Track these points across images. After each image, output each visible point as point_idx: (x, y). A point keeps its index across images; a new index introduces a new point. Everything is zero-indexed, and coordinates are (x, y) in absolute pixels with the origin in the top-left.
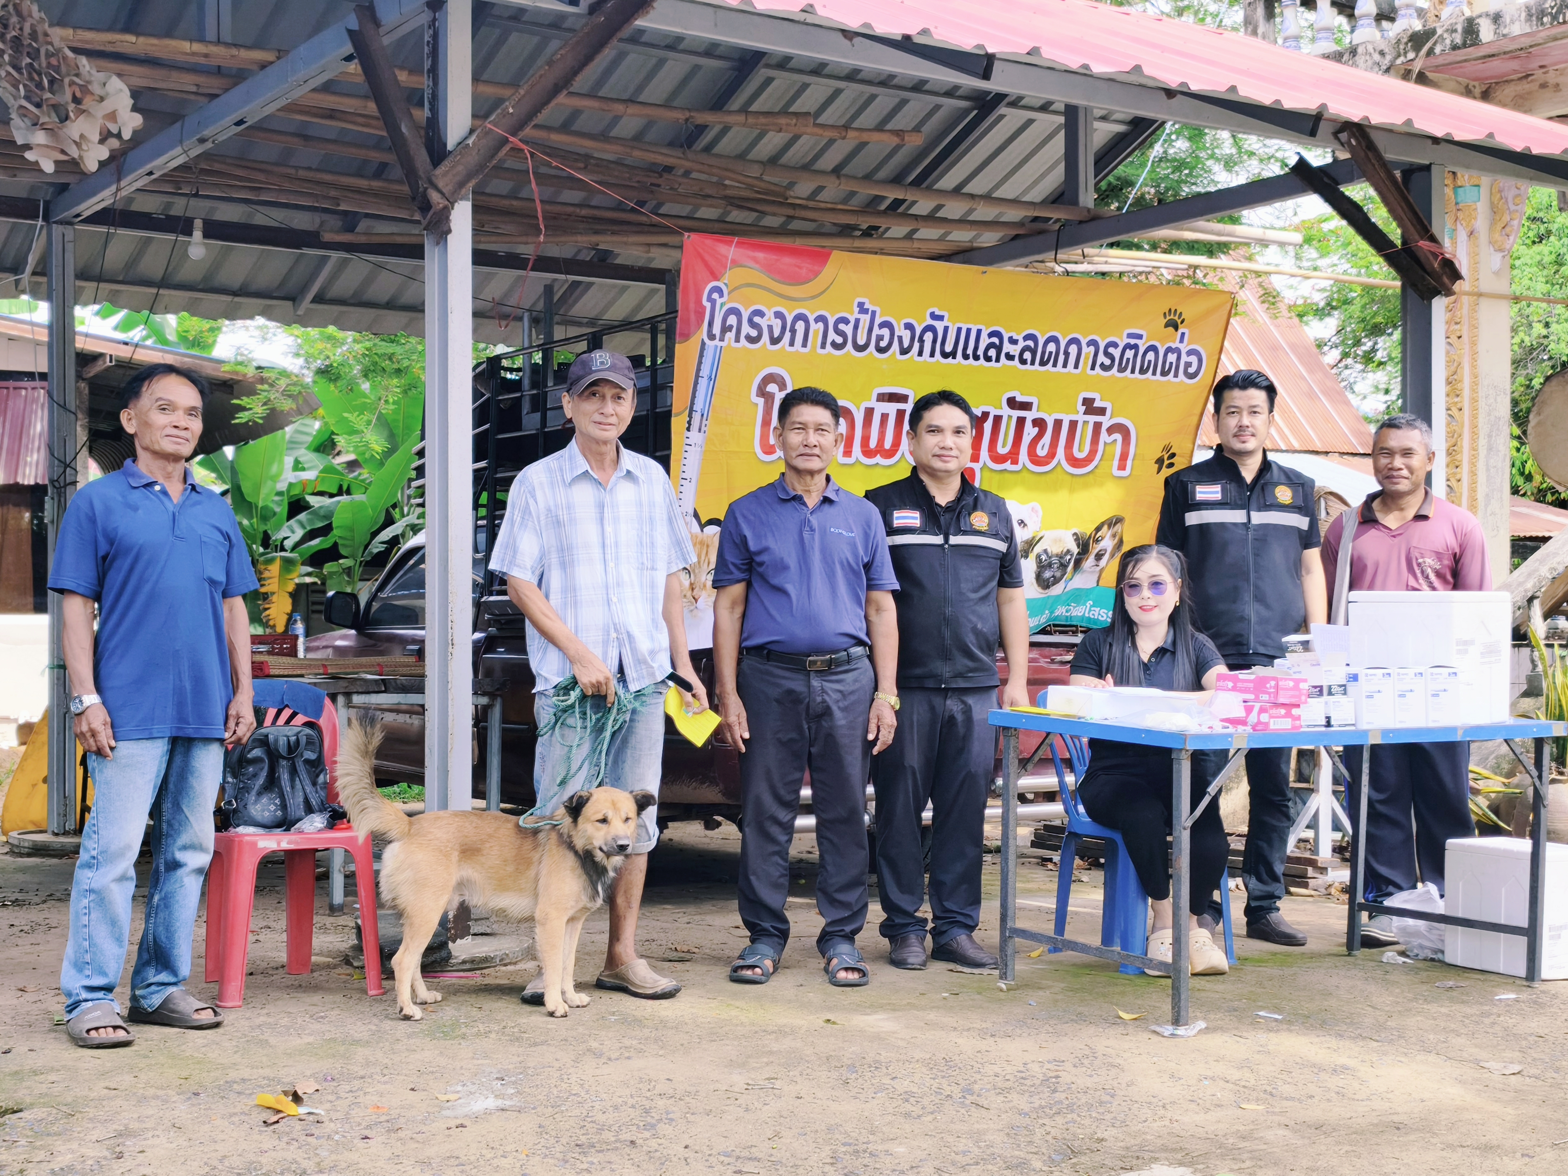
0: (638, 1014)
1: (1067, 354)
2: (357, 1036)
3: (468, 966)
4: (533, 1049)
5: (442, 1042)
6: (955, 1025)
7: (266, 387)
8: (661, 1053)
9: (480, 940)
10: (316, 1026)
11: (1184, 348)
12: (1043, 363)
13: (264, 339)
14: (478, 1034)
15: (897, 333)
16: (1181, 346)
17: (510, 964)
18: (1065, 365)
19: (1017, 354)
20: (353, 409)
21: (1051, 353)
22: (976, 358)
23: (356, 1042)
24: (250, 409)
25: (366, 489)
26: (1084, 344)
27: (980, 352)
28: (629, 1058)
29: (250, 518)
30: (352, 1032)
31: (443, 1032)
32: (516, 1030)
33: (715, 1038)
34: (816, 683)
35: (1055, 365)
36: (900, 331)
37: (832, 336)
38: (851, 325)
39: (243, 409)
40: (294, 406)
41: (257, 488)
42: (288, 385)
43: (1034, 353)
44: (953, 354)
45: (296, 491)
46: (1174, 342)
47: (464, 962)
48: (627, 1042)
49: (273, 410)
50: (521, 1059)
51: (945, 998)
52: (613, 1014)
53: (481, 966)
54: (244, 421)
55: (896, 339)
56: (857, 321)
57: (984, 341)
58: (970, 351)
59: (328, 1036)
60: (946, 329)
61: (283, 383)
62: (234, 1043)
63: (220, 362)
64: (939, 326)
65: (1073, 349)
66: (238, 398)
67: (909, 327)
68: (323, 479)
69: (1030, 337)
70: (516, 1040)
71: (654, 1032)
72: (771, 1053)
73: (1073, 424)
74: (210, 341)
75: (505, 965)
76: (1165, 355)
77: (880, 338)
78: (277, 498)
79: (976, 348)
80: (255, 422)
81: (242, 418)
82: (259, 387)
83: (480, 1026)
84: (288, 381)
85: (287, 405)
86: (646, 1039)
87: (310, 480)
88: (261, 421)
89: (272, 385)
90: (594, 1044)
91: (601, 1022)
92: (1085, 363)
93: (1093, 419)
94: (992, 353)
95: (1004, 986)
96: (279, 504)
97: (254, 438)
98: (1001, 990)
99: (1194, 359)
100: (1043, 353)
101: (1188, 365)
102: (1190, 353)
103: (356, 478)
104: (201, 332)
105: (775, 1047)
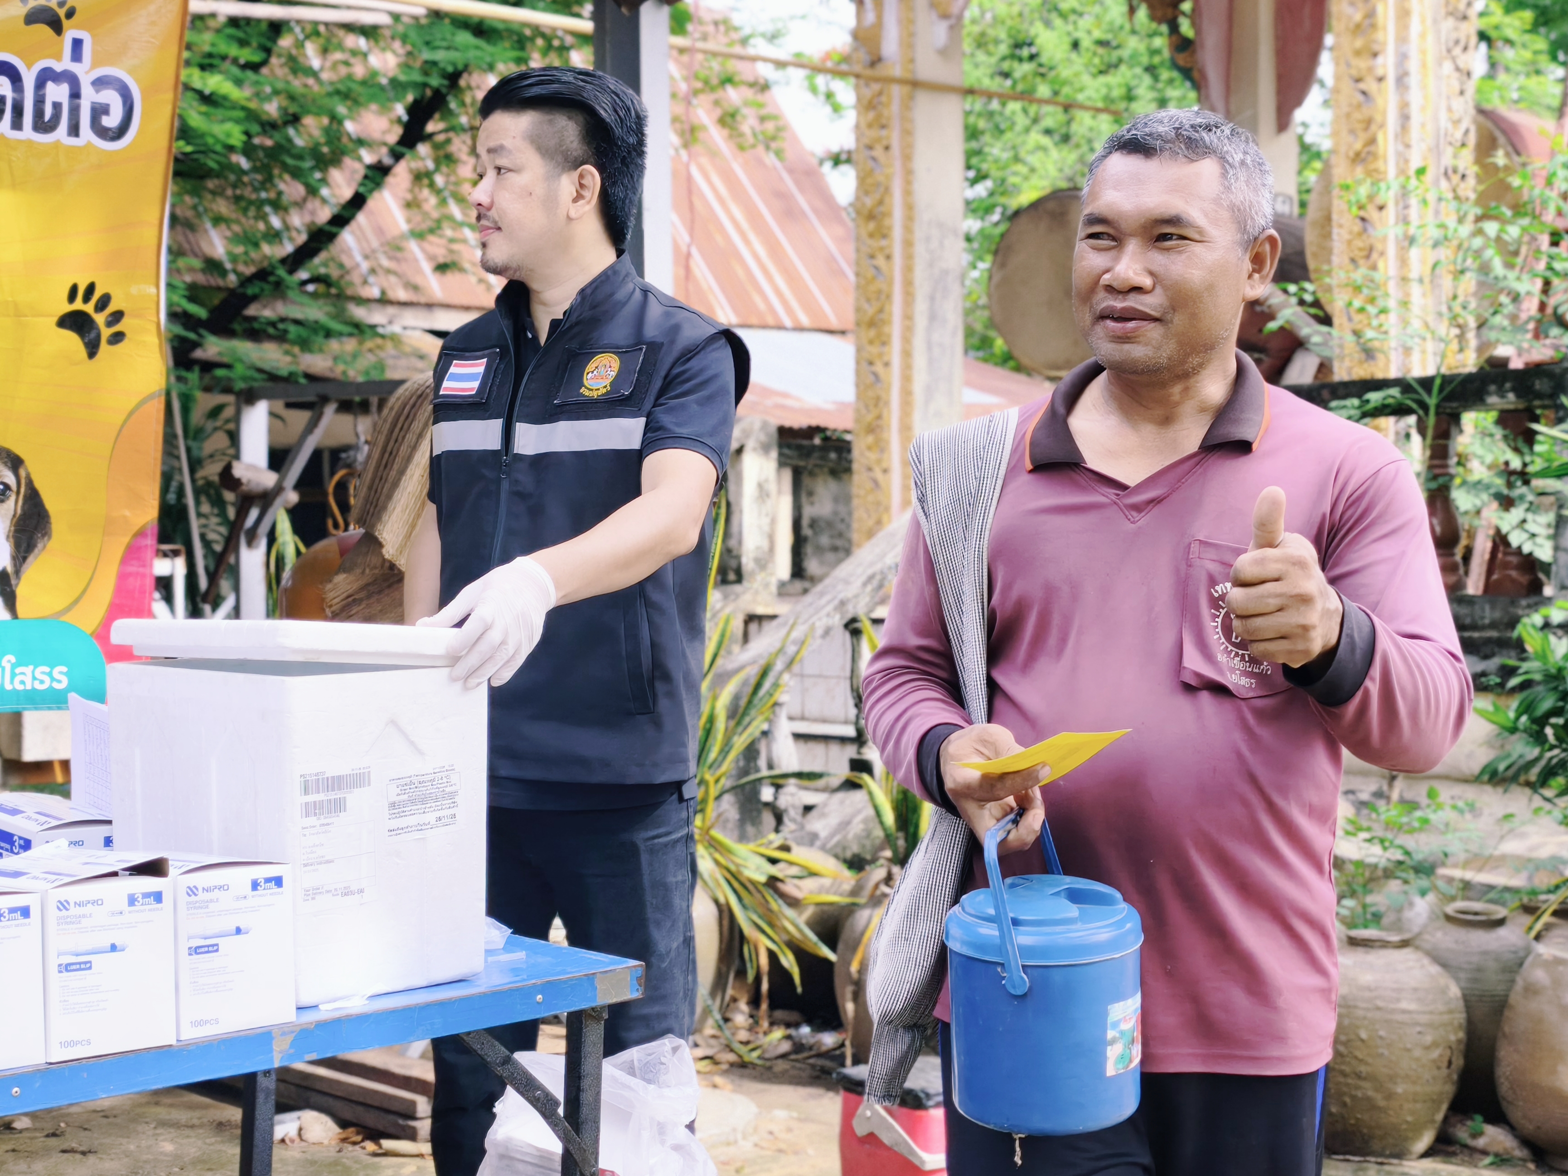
11: (85, 72)
16: (76, 68)
46: (59, 57)
76: (40, 84)
99: (112, 98)
101: (98, 111)
102: (100, 83)
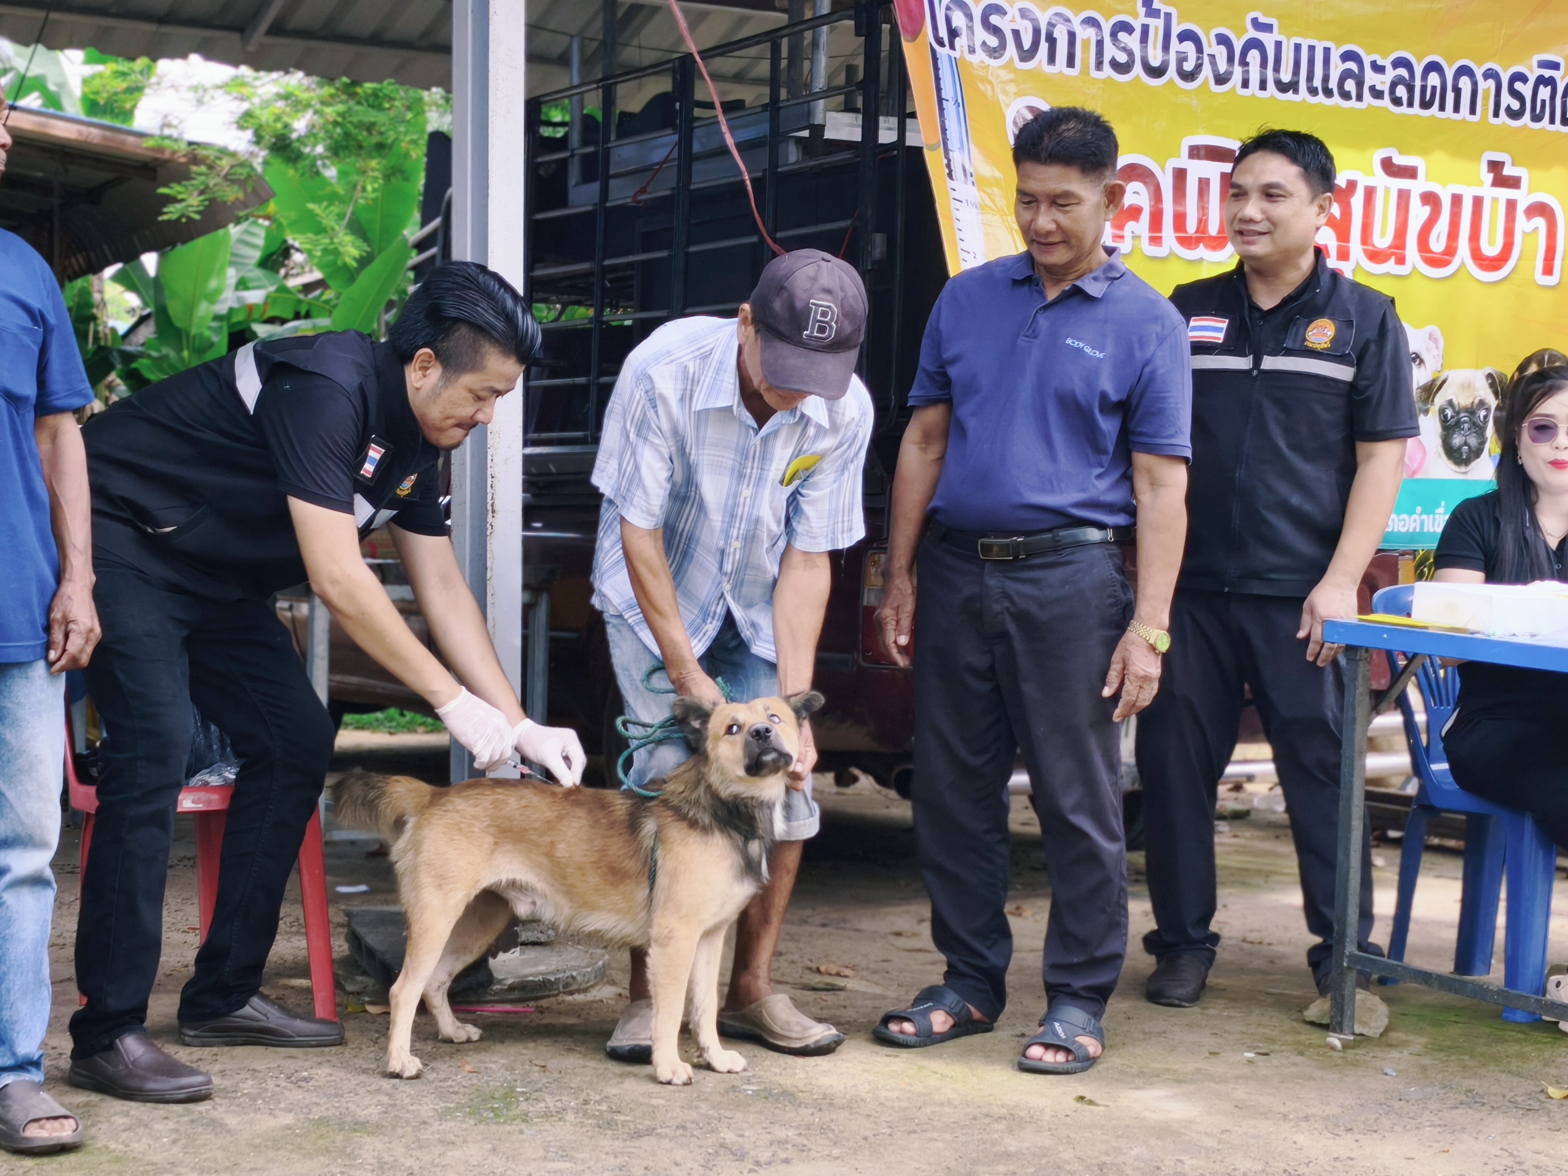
0: (786, 1081)
1: (1457, 91)
2: (362, 1114)
3: (516, 995)
4: (636, 1143)
5: (493, 1127)
6: (1283, 1109)
7: (203, 169)
8: (836, 1152)
9: (532, 953)
10: (296, 1096)
12: (1426, 105)
13: (200, 102)
14: (547, 1115)
15: (1207, 50)
17: (579, 991)
18: (1457, 109)
19: (1386, 88)
20: (317, 200)
21: (1434, 88)
22: (1328, 93)
23: (361, 1126)
24: (182, 200)
25: (330, 312)
26: (1479, 74)
27: (1333, 84)
28: (786, 1161)
29: (179, 350)
30: (352, 1107)
31: (493, 1110)
32: (604, 1107)
33: (913, 1127)
34: (993, 582)
35: (1442, 108)
36: (1211, 47)
37: (1110, 51)
38: (1137, 33)
39: (173, 200)
40: (241, 196)
41: (190, 308)
42: (232, 167)
43: (1410, 89)
44: (1293, 86)
45: (238, 318)
47: (511, 988)
48: (781, 1133)
49: (212, 201)
50: (620, 1161)
51: (1250, 1062)
52: (749, 1082)
53: (535, 994)
54: (174, 217)
55: (1206, 60)
56: (1145, 29)
57: (1337, 67)
58: (1317, 83)
59: (316, 1114)
60: (1278, 45)
61: (225, 163)
62: (171, 1125)
63: (141, 135)
64: (1268, 40)
65: (1465, 83)
66: (166, 185)
67: (1223, 40)
68: (275, 300)
69: (1399, 63)
70: (606, 1125)
71: (817, 1115)
72: (1008, 1155)
73: (1478, 202)
74: (128, 106)
75: (571, 993)
77: (1182, 59)
78: (215, 324)
79: (1326, 79)
80: (189, 219)
81: (171, 212)
82: (194, 168)
83: (549, 1099)
84: (232, 161)
85: (231, 194)
86: (808, 1128)
87: (257, 305)
88: (197, 217)
89: (210, 167)
90: (729, 1136)
91: (732, 1096)
92: (1485, 105)
93: (1506, 193)
94: (1350, 85)
95: (1338, 1044)
96: (217, 331)
97: (184, 241)
98: (1333, 1048)
100: (1424, 89)
103: (317, 298)
104: (116, 94)
105: (1011, 1144)
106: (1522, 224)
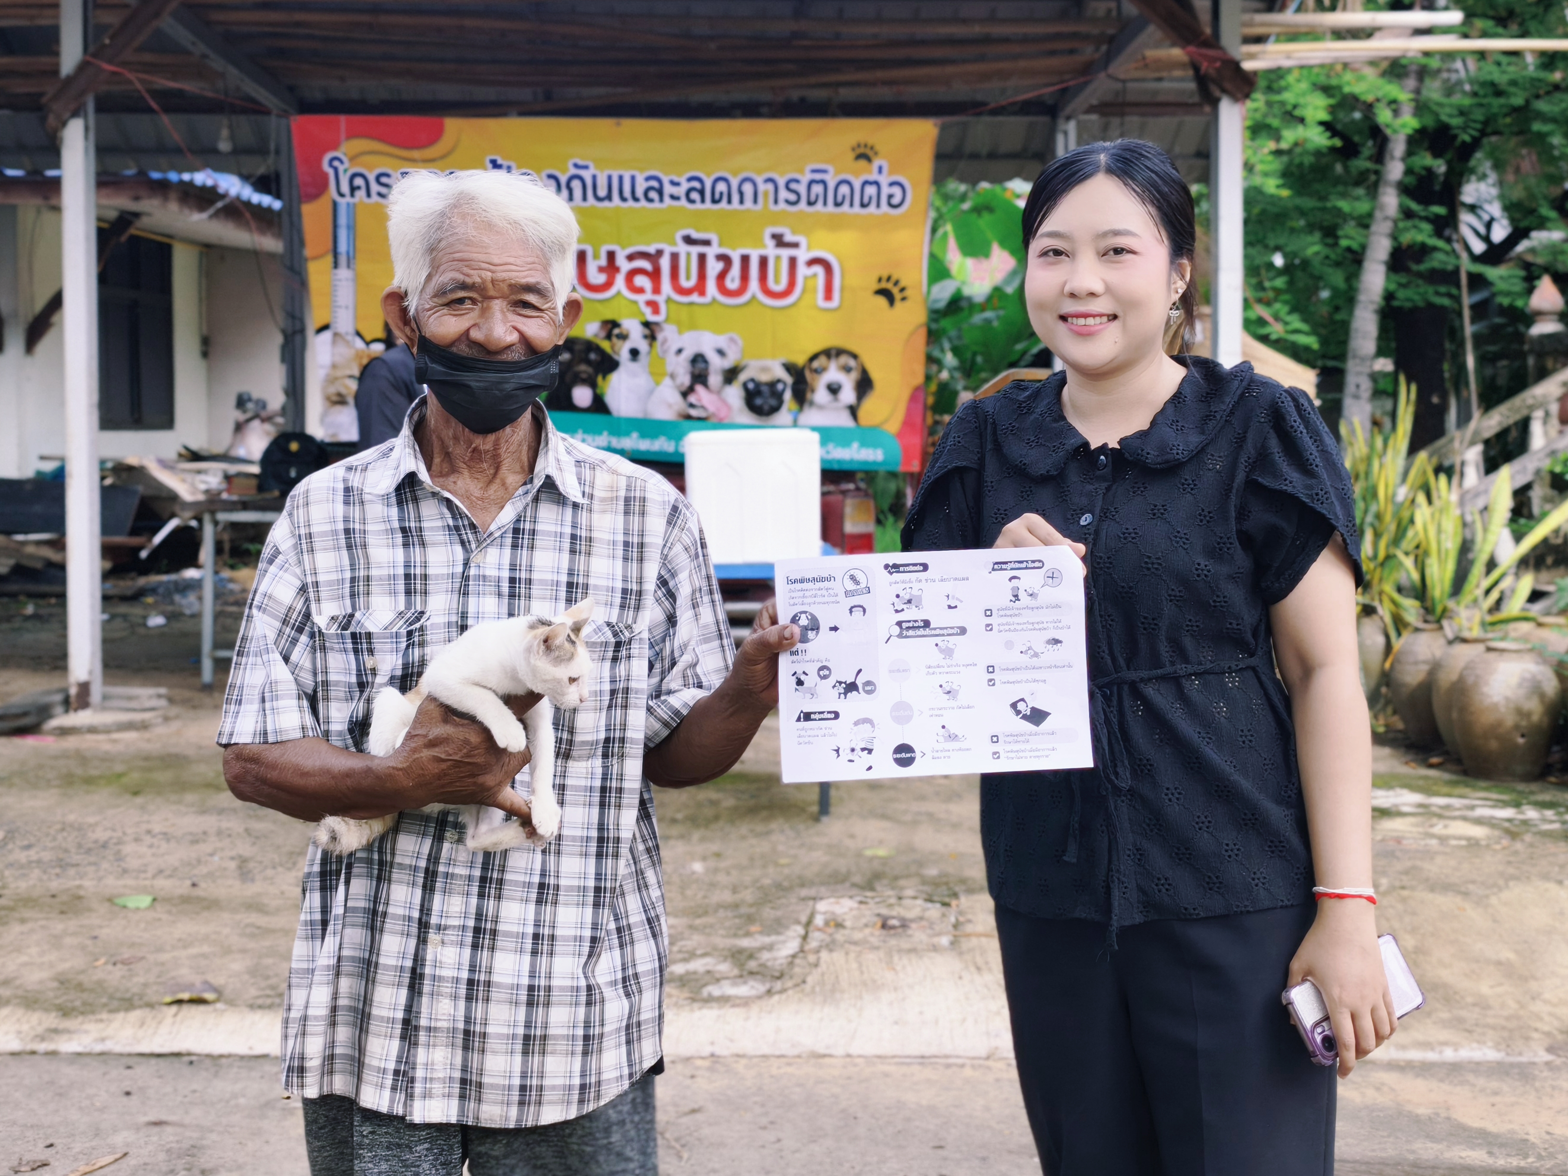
1: (741, 194)
11: (883, 179)
12: (716, 202)
16: (879, 178)
18: (741, 203)
19: (682, 195)
21: (722, 192)
22: (636, 199)
26: (759, 181)
27: (640, 192)
35: (729, 203)
43: (702, 192)
44: (609, 197)
46: (870, 172)
57: (641, 185)
58: (627, 192)
60: (594, 178)
64: (587, 175)
65: (748, 188)
67: (552, 177)
69: (694, 179)
73: (763, 262)
76: (862, 188)
79: (633, 191)
92: (766, 199)
93: (786, 253)
94: (653, 194)
99: (897, 190)
100: (713, 192)
101: (891, 196)
102: (891, 184)
106: (802, 271)
